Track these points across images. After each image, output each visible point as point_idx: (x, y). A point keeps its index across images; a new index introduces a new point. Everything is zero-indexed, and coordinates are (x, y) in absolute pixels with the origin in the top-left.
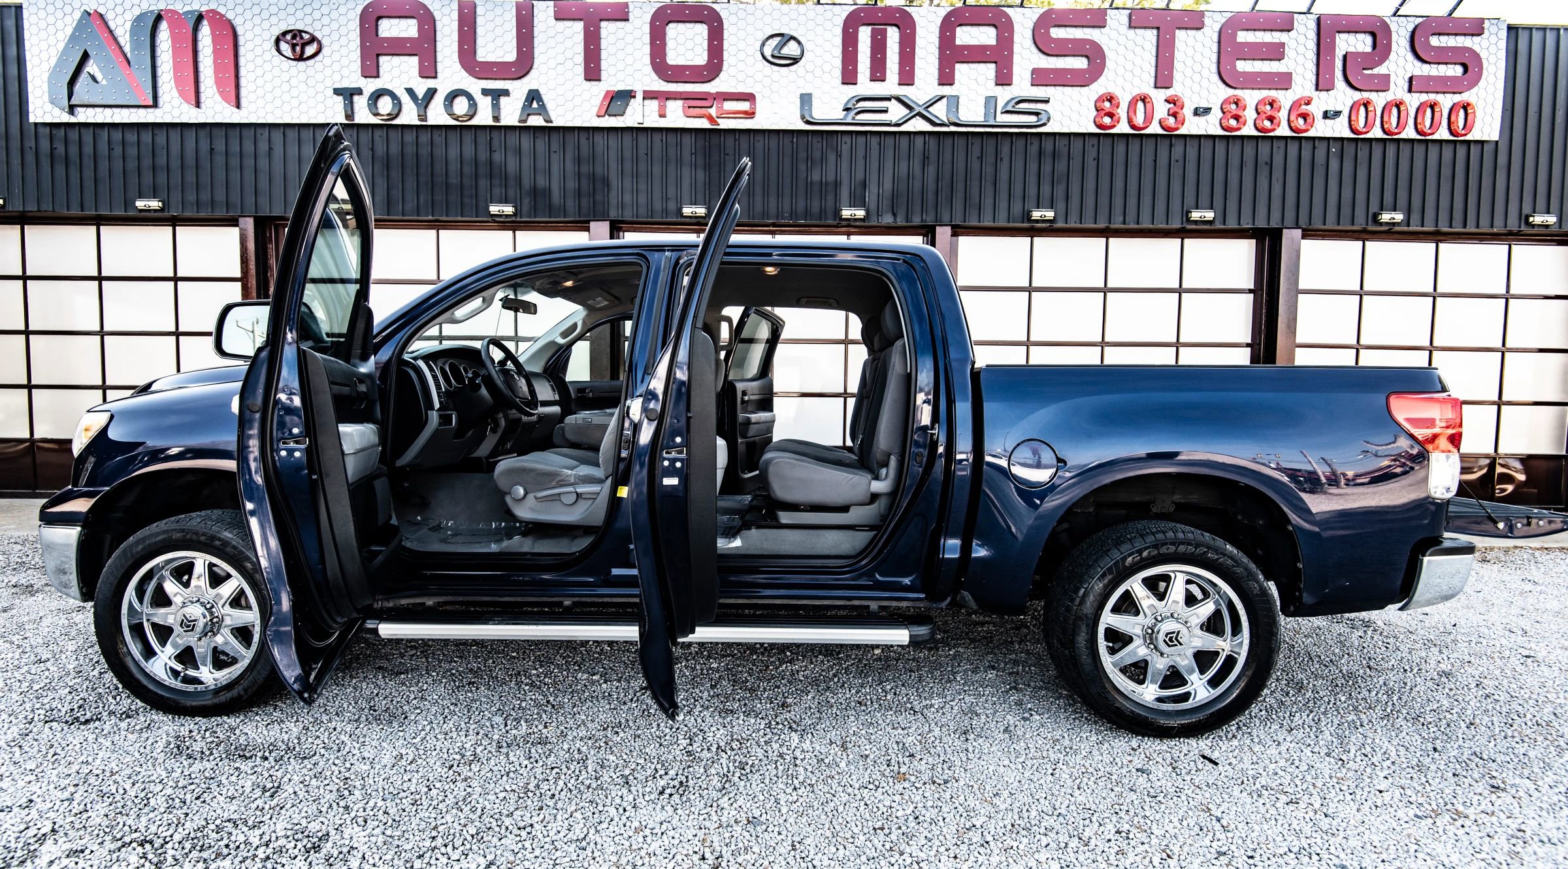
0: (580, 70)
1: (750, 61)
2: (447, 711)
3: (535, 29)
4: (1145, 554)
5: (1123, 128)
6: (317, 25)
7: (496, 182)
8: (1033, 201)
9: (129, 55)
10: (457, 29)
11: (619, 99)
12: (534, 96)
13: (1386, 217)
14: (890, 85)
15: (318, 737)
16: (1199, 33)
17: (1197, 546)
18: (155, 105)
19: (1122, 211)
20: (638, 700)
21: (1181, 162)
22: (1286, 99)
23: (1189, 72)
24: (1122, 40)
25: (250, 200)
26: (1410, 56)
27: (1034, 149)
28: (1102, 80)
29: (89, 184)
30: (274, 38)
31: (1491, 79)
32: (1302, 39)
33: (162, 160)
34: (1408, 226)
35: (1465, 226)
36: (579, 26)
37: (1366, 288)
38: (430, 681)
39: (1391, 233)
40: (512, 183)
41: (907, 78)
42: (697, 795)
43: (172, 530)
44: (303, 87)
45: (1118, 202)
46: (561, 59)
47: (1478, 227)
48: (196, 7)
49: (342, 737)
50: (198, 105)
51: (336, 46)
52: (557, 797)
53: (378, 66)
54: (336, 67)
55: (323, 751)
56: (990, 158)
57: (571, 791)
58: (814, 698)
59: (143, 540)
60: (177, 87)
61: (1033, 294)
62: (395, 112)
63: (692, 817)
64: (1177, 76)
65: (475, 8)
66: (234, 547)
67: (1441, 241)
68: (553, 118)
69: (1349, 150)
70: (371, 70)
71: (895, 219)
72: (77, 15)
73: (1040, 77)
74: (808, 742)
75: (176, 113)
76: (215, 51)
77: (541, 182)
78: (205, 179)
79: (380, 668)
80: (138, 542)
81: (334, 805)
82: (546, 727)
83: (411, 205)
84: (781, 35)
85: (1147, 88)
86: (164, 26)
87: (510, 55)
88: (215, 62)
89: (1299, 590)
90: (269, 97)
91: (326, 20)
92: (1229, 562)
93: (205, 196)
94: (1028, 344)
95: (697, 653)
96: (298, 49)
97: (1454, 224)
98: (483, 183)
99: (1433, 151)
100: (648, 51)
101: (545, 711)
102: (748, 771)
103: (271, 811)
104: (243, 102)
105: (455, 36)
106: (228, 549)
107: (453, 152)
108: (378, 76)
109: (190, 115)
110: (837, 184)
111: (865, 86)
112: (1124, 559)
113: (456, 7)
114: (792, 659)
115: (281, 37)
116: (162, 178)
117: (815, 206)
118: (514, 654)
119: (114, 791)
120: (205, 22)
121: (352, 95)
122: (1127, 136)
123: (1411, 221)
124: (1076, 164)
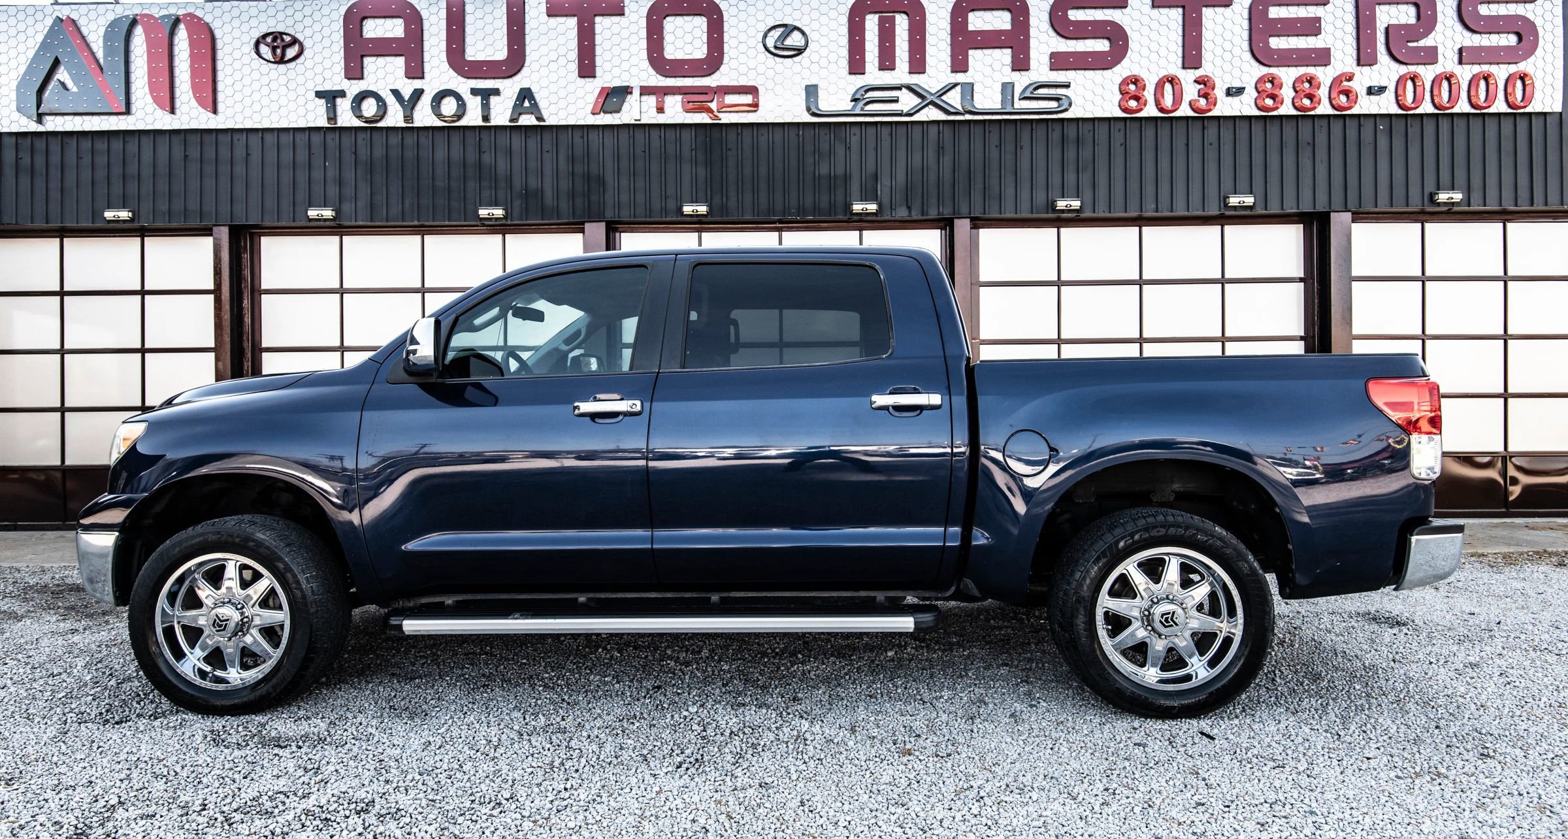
0: (574, 67)
1: (752, 52)
2: (465, 708)
3: (527, 26)
4: (1137, 537)
5: (1151, 111)
6: (299, 27)
7: (485, 184)
8: (1058, 191)
9: (101, 61)
10: (445, 28)
11: (614, 97)
12: (526, 94)
13: (1443, 197)
14: (901, 73)
15: (346, 730)
16: (1228, 10)
17: (1187, 528)
18: (128, 112)
19: (1154, 199)
20: (651, 697)
21: (1216, 144)
22: (1325, 75)
23: (1219, 51)
24: (1145, 20)
25: (225, 208)
26: (1458, 27)
27: (1056, 135)
28: (1125, 62)
29: (55, 195)
30: (254, 41)
31: (1549, 47)
32: (1339, 13)
33: (132, 169)
34: (1469, 205)
35: (1532, 205)
36: (572, 22)
37: (1428, 273)
38: (444, 684)
39: (1451, 214)
40: (502, 184)
41: (918, 65)
42: (712, 768)
43: (208, 533)
44: (283, 90)
45: (1149, 189)
46: (553, 56)
47: (1546, 204)
48: (173, 11)
49: (370, 730)
50: (173, 111)
51: (318, 47)
52: (581, 771)
53: (362, 68)
54: (318, 69)
55: (353, 741)
56: (1010, 147)
57: (593, 767)
58: (824, 693)
59: (180, 542)
60: (151, 93)
61: (1063, 288)
62: (381, 113)
63: (708, 783)
64: (1207, 56)
65: (464, 6)
66: (268, 548)
67: (1509, 221)
68: (545, 116)
69: (1399, 126)
70: (354, 71)
71: (910, 212)
72: (49, 22)
73: (1059, 61)
74: (818, 727)
75: (149, 119)
76: (192, 56)
77: (533, 183)
78: (178, 187)
79: (393, 675)
80: (174, 546)
81: (375, 780)
82: (563, 720)
83: (395, 210)
84: (785, 26)
85: (1175, 69)
86: (139, 31)
87: (499, 52)
88: (192, 66)
89: (1292, 571)
90: (248, 102)
91: (308, 22)
92: (1219, 543)
93: (178, 206)
94: (1059, 342)
95: (708, 658)
96: (279, 51)
97: (1519, 202)
98: (472, 185)
99: (1491, 125)
100: (645, 46)
101: (561, 708)
102: (760, 750)
103: (317, 785)
104: (221, 107)
105: (443, 35)
106: (262, 550)
107: (441, 154)
108: (362, 78)
109: (163, 121)
110: (847, 178)
111: (874, 75)
112: (1117, 542)
113: (444, 5)
114: (804, 661)
115: (261, 40)
116: (132, 187)
117: (824, 202)
118: (524, 661)
119: (166, 773)
120: (182, 26)
121: (334, 98)
122: (1155, 119)
123: (1472, 200)
124: (1102, 151)
